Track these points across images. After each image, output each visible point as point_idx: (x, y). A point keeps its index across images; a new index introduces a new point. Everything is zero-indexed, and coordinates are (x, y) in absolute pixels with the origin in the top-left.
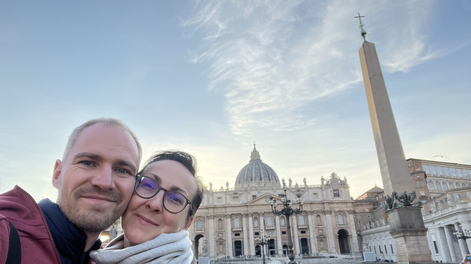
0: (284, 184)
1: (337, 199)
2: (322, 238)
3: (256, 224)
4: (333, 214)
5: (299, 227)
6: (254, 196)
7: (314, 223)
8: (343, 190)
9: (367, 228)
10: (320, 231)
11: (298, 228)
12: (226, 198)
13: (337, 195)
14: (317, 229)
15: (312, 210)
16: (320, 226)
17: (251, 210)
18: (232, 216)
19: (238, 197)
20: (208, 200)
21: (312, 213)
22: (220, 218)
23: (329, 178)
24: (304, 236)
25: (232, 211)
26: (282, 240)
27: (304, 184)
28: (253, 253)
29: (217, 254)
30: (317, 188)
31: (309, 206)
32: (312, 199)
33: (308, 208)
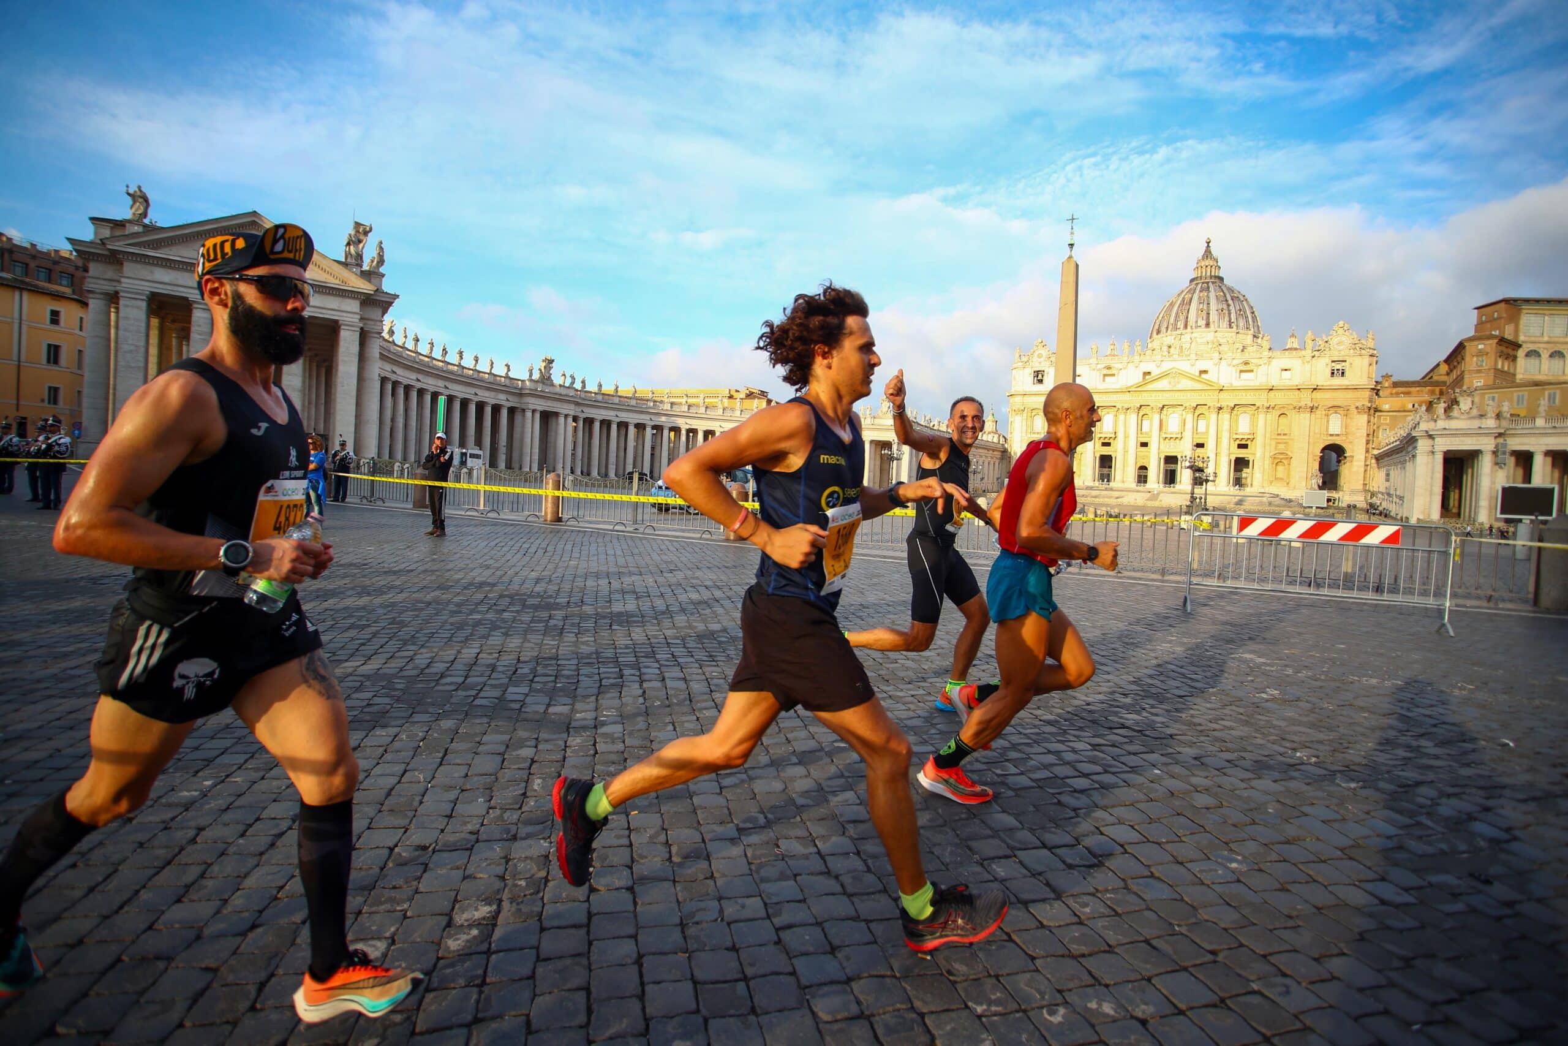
1: (1338, 381)
2: (1280, 459)
3: (1146, 428)
4: (1319, 413)
5: (1235, 436)
6: (1147, 374)
7: (1268, 430)
8: (1357, 361)
10: (1281, 446)
11: (1231, 439)
12: (1090, 376)
13: (1340, 370)
14: (1273, 443)
15: (1270, 403)
16: (1281, 437)
19: (1114, 376)
21: (1269, 409)
24: (1242, 453)
30: (1293, 357)
31: (1264, 394)
33: (1261, 400)
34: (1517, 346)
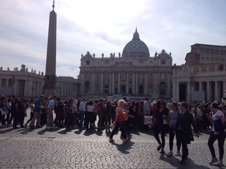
1: (163, 65)
3: (116, 77)
4: (159, 73)
6: (116, 62)
7: (147, 78)
11: (138, 80)
12: (102, 63)
15: (147, 71)
17: (114, 70)
18: (104, 72)
19: (108, 63)
20: (92, 63)
22: (98, 74)
23: (161, 53)
25: (104, 70)
26: (129, 86)
28: (113, 92)
31: (146, 68)
33: (145, 70)
34: (199, 56)
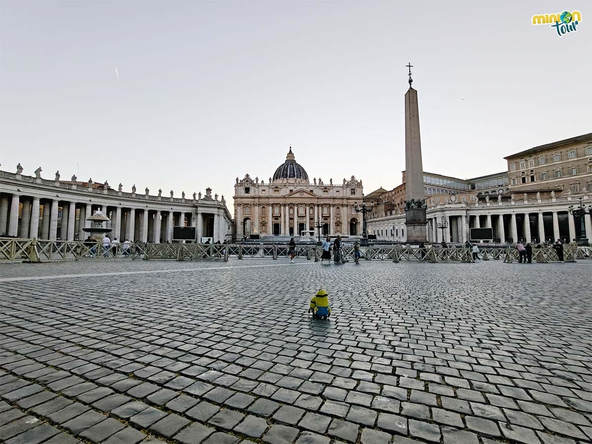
0: (315, 182)
1: (353, 196)
2: (338, 224)
3: (291, 212)
4: (349, 207)
6: (291, 191)
7: (334, 213)
8: (358, 189)
9: (371, 218)
10: (338, 219)
11: (322, 216)
12: (269, 191)
13: (353, 192)
14: (336, 218)
15: (334, 204)
16: (338, 216)
17: (288, 201)
18: (273, 205)
19: (278, 191)
20: (255, 192)
21: (334, 205)
22: (263, 206)
23: (350, 180)
24: (326, 222)
25: (274, 201)
26: (310, 224)
27: (330, 183)
28: (288, 232)
29: (261, 233)
30: (339, 187)
31: (332, 200)
32: (335, 196)
33: (331, 202)
